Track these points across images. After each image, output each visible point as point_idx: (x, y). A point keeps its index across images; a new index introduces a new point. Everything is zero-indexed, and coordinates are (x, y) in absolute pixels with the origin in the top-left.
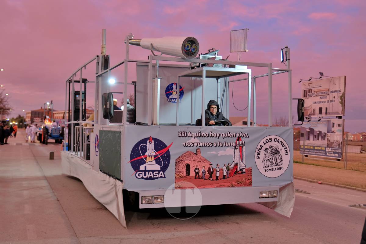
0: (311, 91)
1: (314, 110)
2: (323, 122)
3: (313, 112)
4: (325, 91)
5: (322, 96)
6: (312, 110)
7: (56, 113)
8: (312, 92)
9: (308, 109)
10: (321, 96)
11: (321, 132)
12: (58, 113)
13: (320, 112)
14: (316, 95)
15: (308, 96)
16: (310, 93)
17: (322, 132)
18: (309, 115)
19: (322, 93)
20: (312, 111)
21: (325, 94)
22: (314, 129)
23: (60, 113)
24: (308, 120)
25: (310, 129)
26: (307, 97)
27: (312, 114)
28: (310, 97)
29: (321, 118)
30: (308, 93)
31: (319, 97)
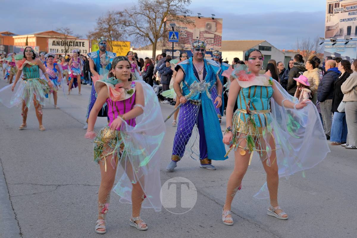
0: (337, 5)
1: (341, 30)
2: (352, 45)
3: (340, 32)
4: (355, 5)
5: (352, 12)
6: (339, 30)
7: (16, 38)
8: (338, 7)
9: (334, 29)
10: (350, 12)
11: (349, 58)
12: (19, 38)
13: (349, 32)
14: (344, 11)
15: (334, 12)
16: (337, 8)
17: (351, 58)
18: (335, 36)
19: (352, 7)
20: (338, 32)
21: (355, 9)
22: (340, 55)
23: (22, 38)
24: (333, 43)
25: (335, 54)
26: (332, 13)
27: (338, 35)
28: (336, 13)
29: (349, 40)
30: (334, 8)
31: (348, 13)
